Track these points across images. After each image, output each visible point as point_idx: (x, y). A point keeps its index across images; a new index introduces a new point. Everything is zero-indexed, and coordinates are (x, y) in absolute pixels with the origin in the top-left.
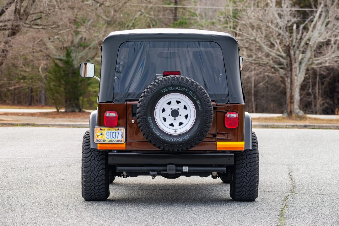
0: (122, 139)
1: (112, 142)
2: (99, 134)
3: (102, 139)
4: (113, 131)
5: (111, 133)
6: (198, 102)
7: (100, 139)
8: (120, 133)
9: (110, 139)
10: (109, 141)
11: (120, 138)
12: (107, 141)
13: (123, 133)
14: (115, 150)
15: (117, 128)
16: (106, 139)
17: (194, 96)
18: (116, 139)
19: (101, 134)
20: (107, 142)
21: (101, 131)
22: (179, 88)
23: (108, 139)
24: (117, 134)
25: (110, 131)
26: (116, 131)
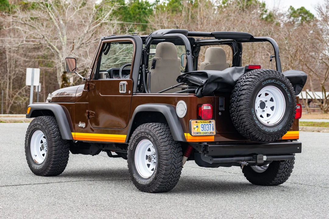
0: (213, 131)
1: (206, 135)
2: (195, 126)
3: (198, 131)
4: (206, 124)
5: (205, 125)
6: (289, 94)
7: (197, 131)
8: (212, 126)
9: (204, 131)
10: (203, 133)
11: (212, 131)
12: (202, 133)
13: (214, 125)
14: (206, 142)
15: (209, 121)
16: (201, 131)
17: (285, 88)
18: (209, 131)
19: (197, 127)
20: (202, 135)
21: (196, 123)
22: (275, 81)
23: (203, 131)
24: (209, 126)
25: (203, 124)
26: (209, 124)
